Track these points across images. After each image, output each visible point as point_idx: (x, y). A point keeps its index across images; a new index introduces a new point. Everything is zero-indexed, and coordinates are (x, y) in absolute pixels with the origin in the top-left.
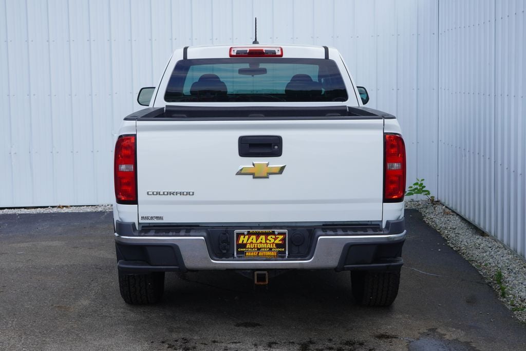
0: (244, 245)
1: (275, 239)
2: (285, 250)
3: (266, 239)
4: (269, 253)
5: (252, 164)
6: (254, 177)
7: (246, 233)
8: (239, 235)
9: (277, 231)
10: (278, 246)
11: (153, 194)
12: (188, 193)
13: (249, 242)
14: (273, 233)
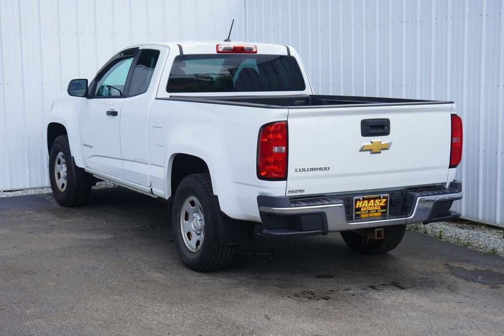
0: (359, 209)
1: (380, 202)
2: (387, 210)
3: (374, 203)
4: (376, 214)
5: (370, 142)
6: (372, 153)
7: (361, 199)
8: (357, 200)
9: (382, 196)
10: (382, 207)
11: (300, 171)
12: (325, 169)
13: (363, 206)
14: (379, 198)
